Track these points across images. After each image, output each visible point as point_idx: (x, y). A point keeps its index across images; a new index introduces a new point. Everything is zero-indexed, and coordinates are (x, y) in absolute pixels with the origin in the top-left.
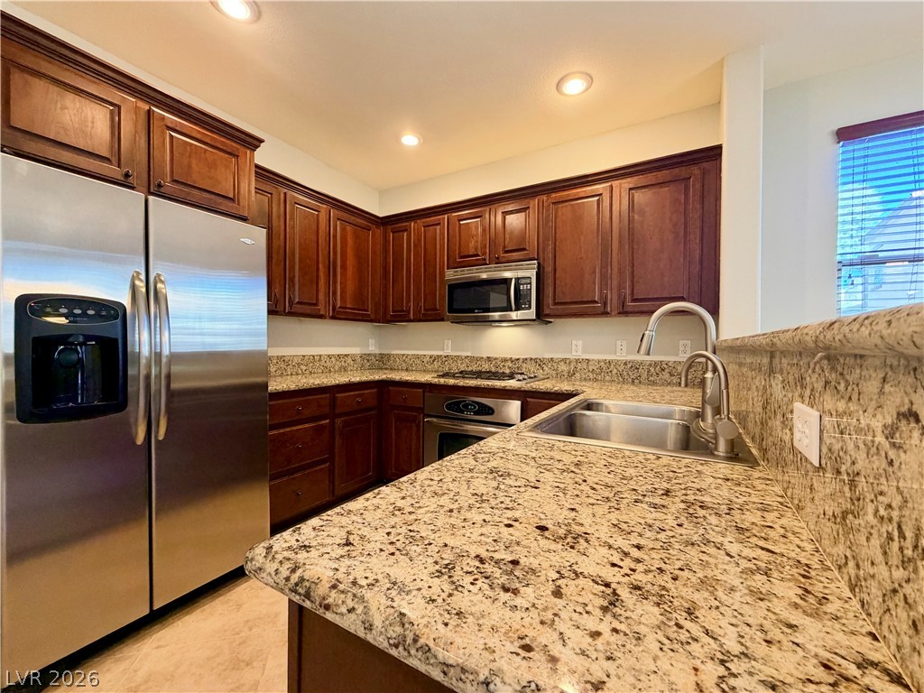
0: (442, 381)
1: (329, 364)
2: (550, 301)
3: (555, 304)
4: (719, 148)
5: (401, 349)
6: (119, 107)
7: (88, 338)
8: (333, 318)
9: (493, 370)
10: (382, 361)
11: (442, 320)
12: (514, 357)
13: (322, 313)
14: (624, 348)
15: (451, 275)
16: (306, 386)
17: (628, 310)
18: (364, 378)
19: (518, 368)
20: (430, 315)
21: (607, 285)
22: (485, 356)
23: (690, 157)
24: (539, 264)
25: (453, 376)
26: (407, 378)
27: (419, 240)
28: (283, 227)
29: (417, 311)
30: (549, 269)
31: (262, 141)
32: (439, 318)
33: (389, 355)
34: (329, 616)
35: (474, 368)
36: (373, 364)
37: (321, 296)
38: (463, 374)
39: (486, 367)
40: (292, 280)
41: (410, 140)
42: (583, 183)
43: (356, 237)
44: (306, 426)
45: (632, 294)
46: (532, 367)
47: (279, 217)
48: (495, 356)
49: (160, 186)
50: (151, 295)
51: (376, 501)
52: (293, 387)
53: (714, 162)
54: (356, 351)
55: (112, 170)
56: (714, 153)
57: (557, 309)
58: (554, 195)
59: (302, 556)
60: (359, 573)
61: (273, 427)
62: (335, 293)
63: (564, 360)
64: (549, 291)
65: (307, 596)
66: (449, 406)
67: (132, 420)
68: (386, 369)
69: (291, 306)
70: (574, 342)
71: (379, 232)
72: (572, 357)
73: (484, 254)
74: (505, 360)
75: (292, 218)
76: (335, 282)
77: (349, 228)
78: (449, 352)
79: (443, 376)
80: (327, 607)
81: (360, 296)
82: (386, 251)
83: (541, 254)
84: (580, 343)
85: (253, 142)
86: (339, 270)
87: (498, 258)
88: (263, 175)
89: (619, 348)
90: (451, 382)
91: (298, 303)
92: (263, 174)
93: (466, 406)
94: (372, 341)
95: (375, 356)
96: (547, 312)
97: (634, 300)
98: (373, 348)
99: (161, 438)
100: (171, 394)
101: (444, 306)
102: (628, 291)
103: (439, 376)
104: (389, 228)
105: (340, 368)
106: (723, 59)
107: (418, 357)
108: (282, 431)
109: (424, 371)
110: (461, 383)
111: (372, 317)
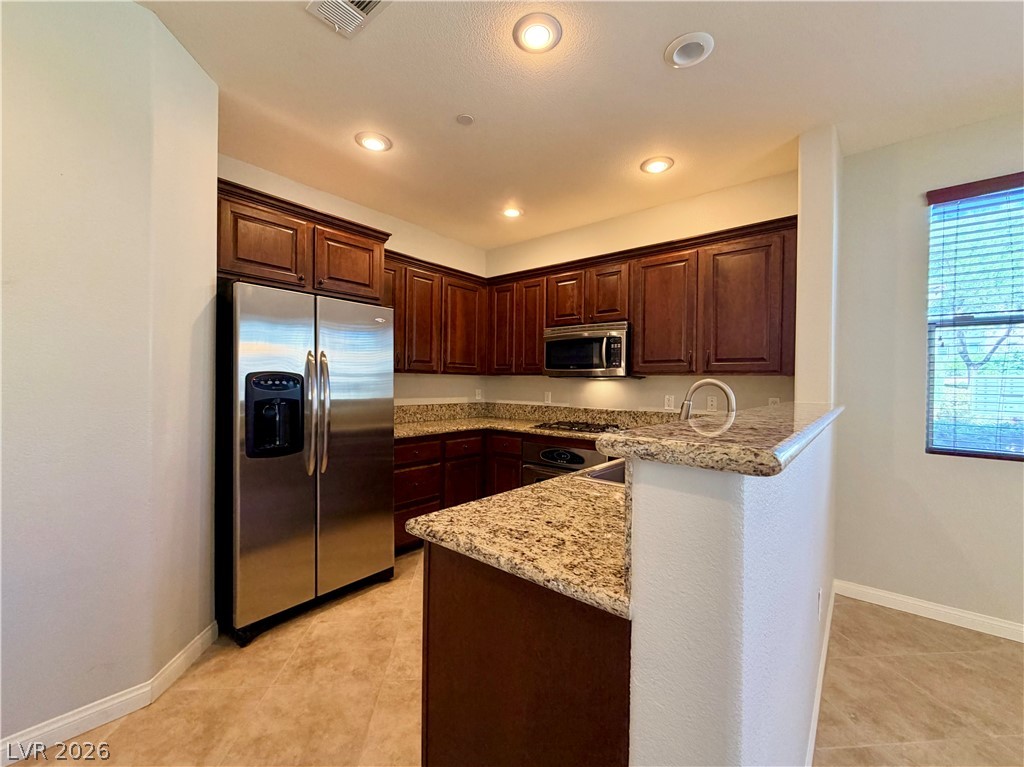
0: (539, 431)
1: (440, 413)
2: (640, 359)
3: (645, 362)
4: (795, 217)
5: (503, 399)
6: (296, 230)
7: (282, 400)
8: (444, 372)
9: (590, 421)
10: (488, 410)
11: (541, 374)
12: (610, 409)
13: (435, 369)
14: (715, 404)
15: (548, 332)
16: (422, 434)
17: (713, 369)
18: (470, 427)
19: (613, 420)
20: (531, 369)
21: (692, 345)
22: (582, 408)
23: (771, 226)
24: (629, 324)
25: (550, 427)
26: (510, 428)
27: (521, 301)
28: (403, 297)
29: (518, 366)
30: (638, 329)
31: (388, 235)
32: (538, 372)
33: (495, 404)
34: (443, 544)
35: (572, 419)
36: (478, 413)
37: (434, 355)
38: (559, 425)
39: (583, 418)
40: (411, 340)
41: (512, 212)
42: (672, 249)
43: (465, 298)
44: (421, 467)
45: (716, 355)
46: (626, 419)
47: (400, 290)
48: (591, 408)
49: (320, 283)
50: (318, 366)
51: (467, 507)
52: (411, 434)
53: (791, 231)
54: (464, 400)
55: (292, 276)
56: (790, 223)
57: (646, 367)
58: (643, 260)
59: (431, 523)
60: (456, 530)
61: (398, 467)
62: (446, 351)
63: (657, 414)
64: (639, 350)
65: (434, 536)
66: (544, 455)
67: (306, 459)
68: (491, 417)
69: (409, 365)
70: (667, 397)
71: (485, 292)
72: (664, 411)
73: (580, 313)
74: (601, 412)
75: (411, 289)
76: (446, 341)
77: (459, 292)
78: (549, 403)
79: (540, 427)
80: (442, 540)
81: (468, 353)
82: (491, 307)
83: (632, 314)
84: (672, 398)
85: (383, 237)
86: (449, 330)
87: (592, 318)
88: (390, 257)
89: (709, 403)
90: (547, 432)
91: (415, 361)
92: (391, 255)
93: (560, 455)
94: (478, 391)
95: (481, 404)
96: (636, 369)
97: (717, 360)
98: (479, 398)
99: (323, 471)
100: (331, 436)
101: (542, 361)
102: (712, 351)
103: (536, 427)
104: (495, 287)
105: (449, 417)
106: (798, 137)
107: (520, 407)
108: (403, 471)
109: (526, 420)
110: (556, 433)
111: (479, 369)
